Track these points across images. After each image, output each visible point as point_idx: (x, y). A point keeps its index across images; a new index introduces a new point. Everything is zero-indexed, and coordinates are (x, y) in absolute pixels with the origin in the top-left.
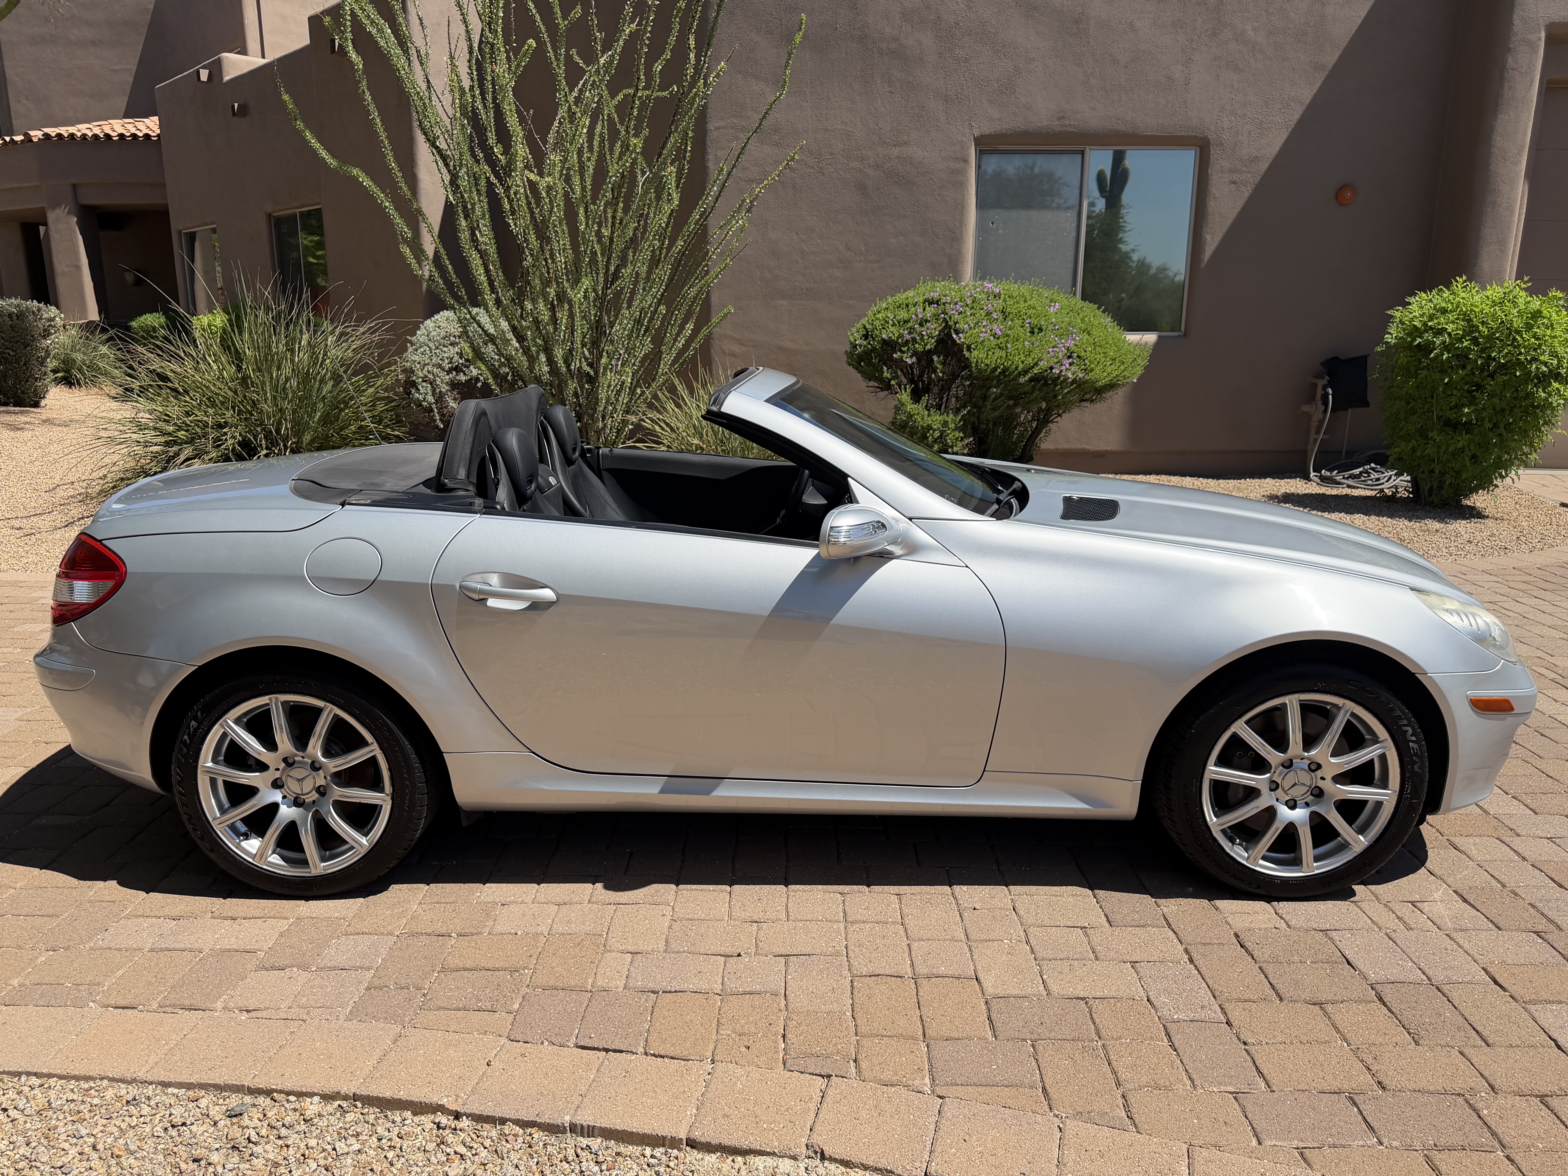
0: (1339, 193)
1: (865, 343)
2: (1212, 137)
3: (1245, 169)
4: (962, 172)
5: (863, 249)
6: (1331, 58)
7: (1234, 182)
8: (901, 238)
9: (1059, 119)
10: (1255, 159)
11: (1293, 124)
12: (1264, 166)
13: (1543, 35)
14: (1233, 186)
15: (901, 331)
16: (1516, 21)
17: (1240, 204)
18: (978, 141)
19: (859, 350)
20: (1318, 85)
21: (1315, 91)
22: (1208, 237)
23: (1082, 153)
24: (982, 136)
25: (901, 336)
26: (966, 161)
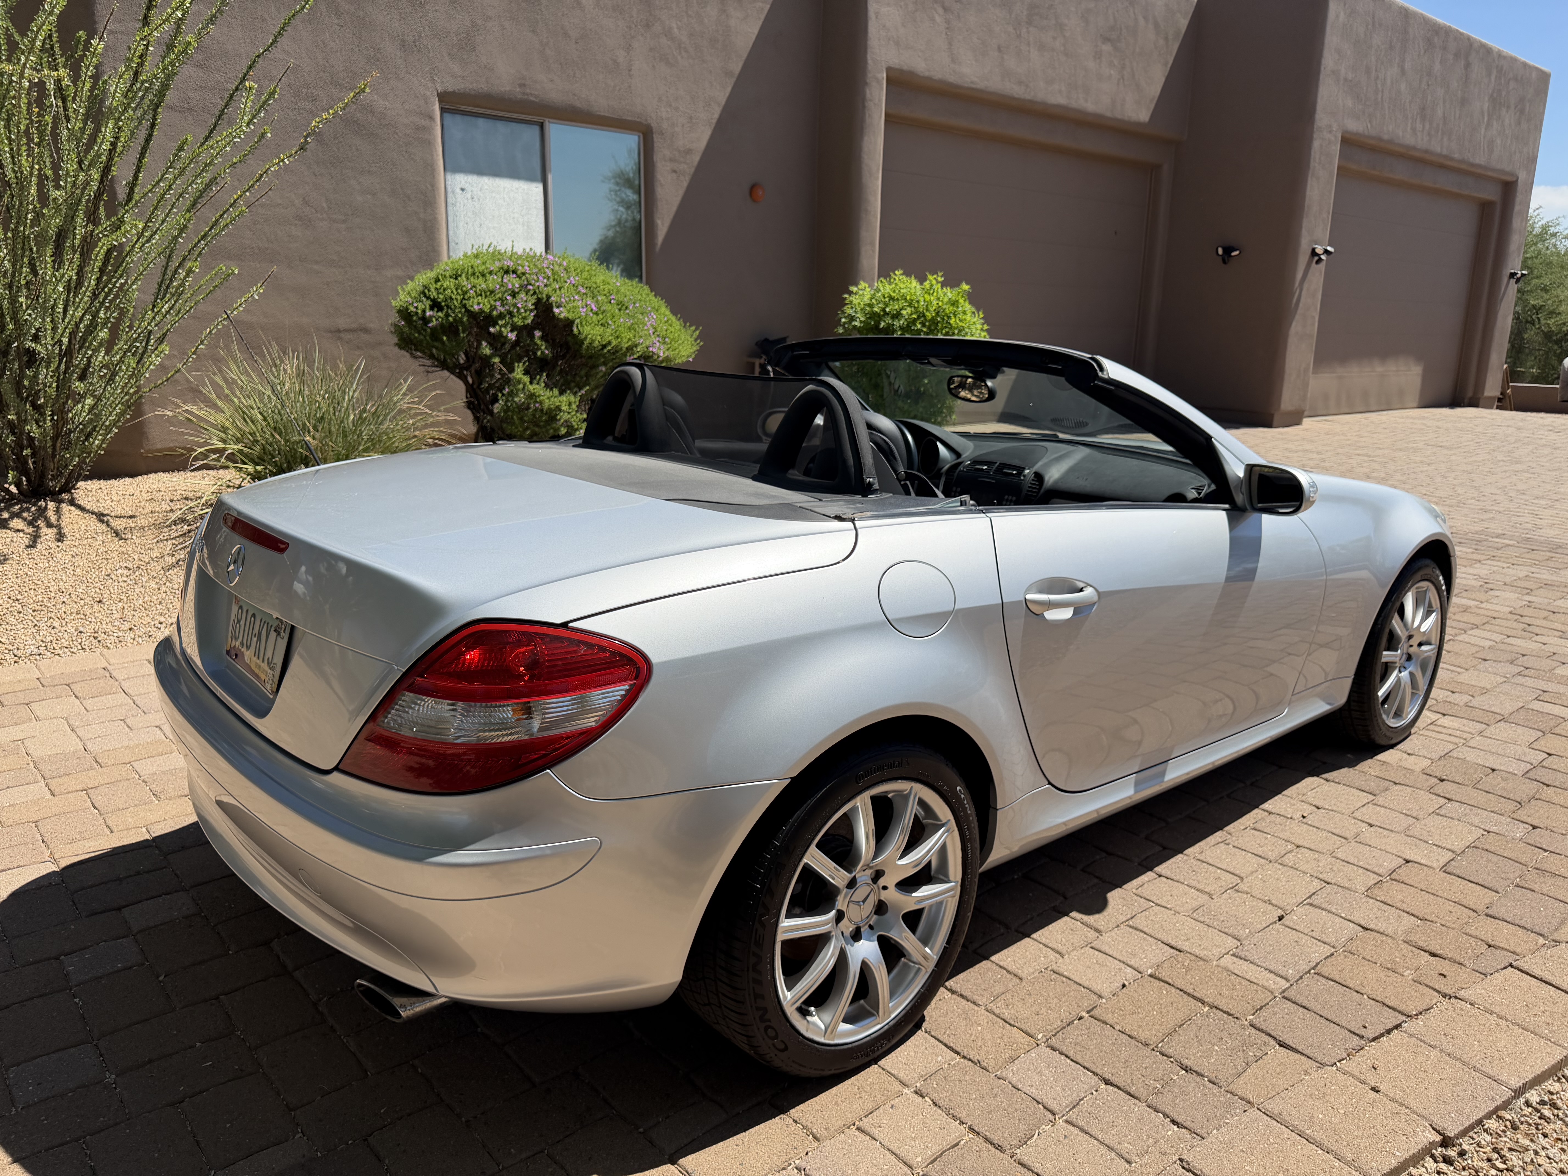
0: (753, 188)
1: (440, 314)
2: (654, 125)
3: (682, 159)
4: (428, 130)
5: (324, 205)
6: (737, 67)
7: (675, 171)
8: (368, 196)
9: (522, 85)
10: (689, 151)
11: (714, 121)
12: (697, 158)
13: (885, 75)
14: (674, 175)
15: (492, 302)
16: (870, 62)
17: (681, 192)
18: (443, 97)
19: (434, 323)
20: (729, 89)
21: (727, 95)
22: (659, 222)
23: (542, 126)
24: (445, 92)
25: (493, 308)
26: (431, 118)
